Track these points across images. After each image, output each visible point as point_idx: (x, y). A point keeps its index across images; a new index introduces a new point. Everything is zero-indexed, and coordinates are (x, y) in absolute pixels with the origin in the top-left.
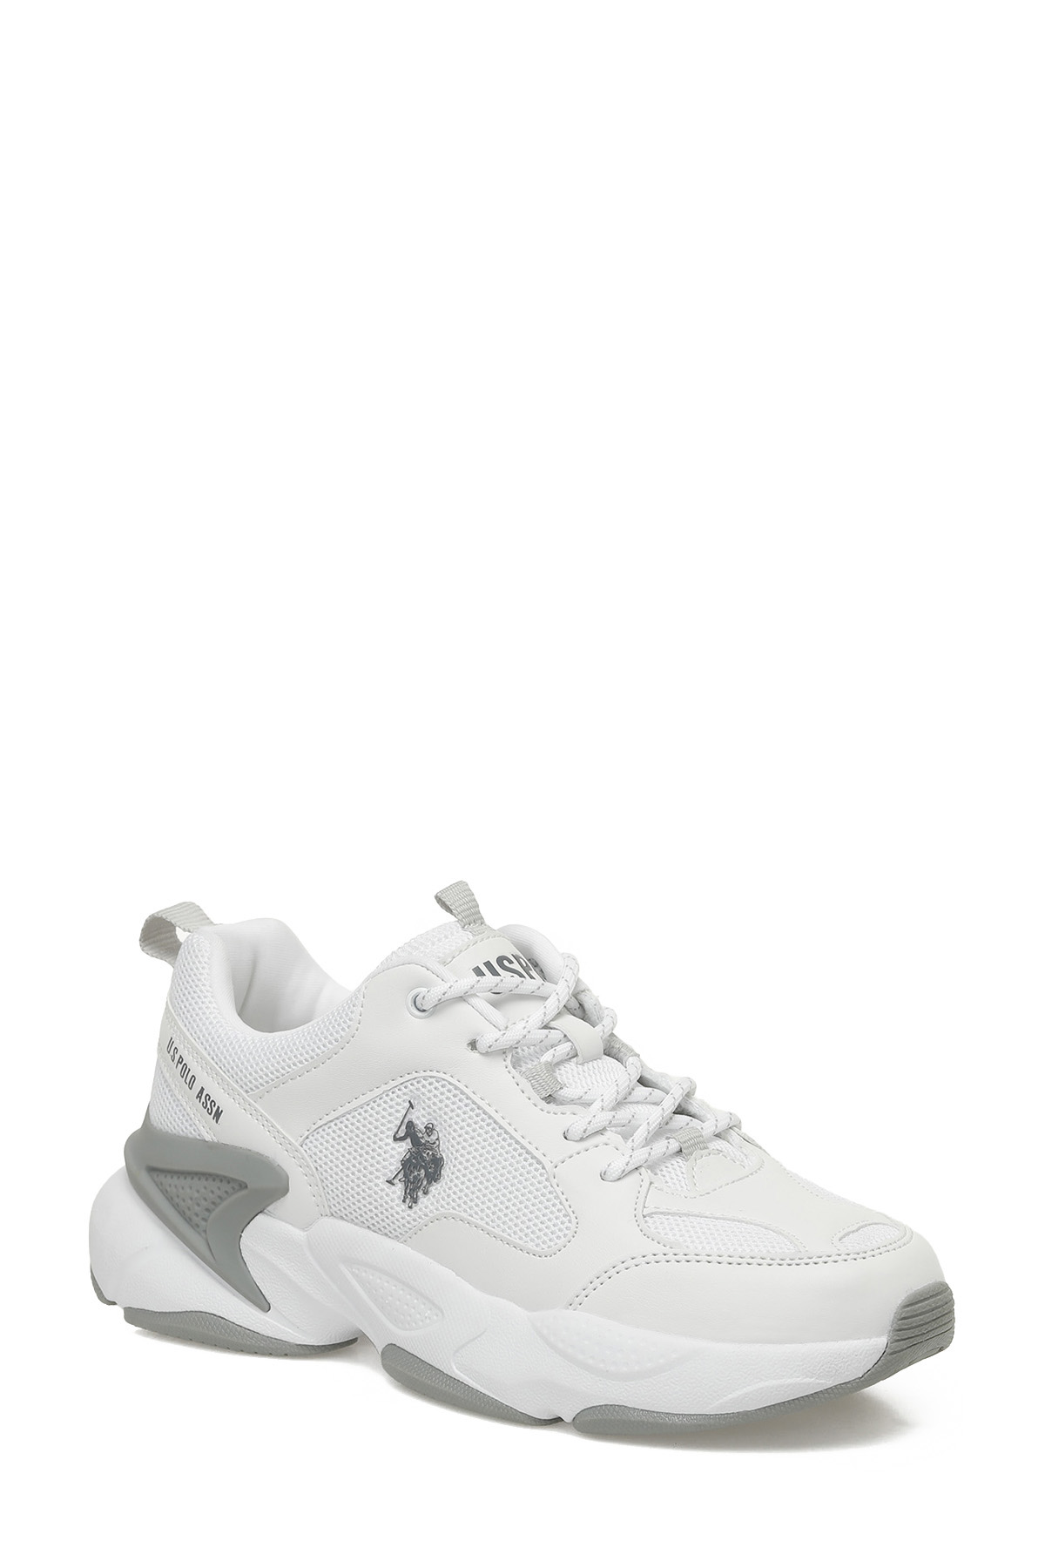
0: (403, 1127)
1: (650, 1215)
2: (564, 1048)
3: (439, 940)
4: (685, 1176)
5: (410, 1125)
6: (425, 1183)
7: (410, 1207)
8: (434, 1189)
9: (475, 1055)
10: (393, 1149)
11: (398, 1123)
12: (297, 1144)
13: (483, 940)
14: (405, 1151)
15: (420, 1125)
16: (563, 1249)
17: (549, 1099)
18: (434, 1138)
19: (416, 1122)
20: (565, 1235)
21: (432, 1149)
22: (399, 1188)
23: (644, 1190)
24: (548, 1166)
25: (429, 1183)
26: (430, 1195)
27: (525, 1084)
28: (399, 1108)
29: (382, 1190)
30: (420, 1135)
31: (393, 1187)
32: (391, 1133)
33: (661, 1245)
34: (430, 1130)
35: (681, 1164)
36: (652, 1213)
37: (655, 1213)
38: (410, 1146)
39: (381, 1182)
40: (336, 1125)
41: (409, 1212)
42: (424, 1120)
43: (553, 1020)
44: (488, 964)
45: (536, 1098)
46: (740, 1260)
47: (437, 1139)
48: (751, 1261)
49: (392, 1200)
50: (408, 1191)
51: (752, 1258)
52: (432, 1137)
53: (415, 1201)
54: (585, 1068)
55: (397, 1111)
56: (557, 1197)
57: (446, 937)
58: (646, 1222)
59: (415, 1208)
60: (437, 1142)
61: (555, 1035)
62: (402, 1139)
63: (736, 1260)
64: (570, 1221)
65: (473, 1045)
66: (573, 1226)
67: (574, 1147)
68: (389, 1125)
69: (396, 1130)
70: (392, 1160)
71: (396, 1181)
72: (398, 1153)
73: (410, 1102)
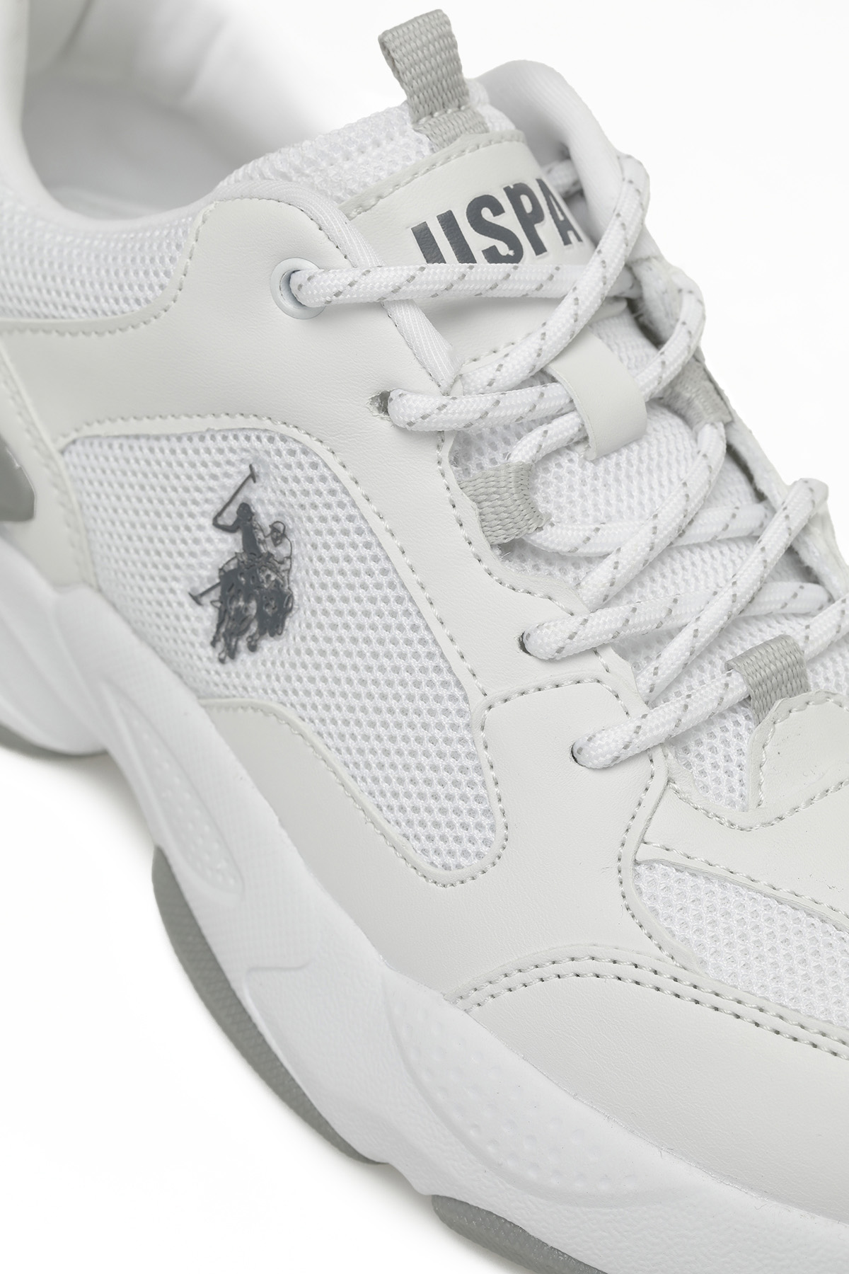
0: (233, 508)
1: (650, 864)
2: (564, 427)
3: (362, 151)
4: (744, 761)
5: (246, 513)
6: (254, 628)
7: (222, 661)
8: (268, 646)
9: (381, 424)
10: (209, 540)
11: (227, 496)
12: (53, 449)
13: (448, 159)
14: (229, 552)
15: (265, 516)
16: (470, 882)
17: (510, 548)
18: (283, 551)
19: (258, 509)
20: (479, 855)
21: (277, 572)
22: (207, 616)
23: (650, 799)
24: (477, 701)
25: (262, 631)
26: (258, 656)
27: (468, 509)
28: (231, 470)
29: (180, 604)
30: (261, 536)
31: (199, 609)
32: (212, 509)
33: (652, 943)
34: (279, 534)
35: (742, 730)
36: (655, 861)
37: (661, 862)
38: (238, 549)
39: (181, 588)
40: (121, 447)
41: (218, 666)
42: (272, 510)
43: (556, 358)
44: (448, 221)
45: (482, 543)
46: (799, 1032)
47: (289, 557)
48: (819, 1039)
49: (194, 632)
50: (223, 630)
51: (824, 1035)
52: (280, 548)
53: (232, 653)
54: (601, 467)
55: (227, 475)
56: (478, 769)
57: (377, 144)
58: (638, 875)
59: (230, 665)
60: (288, 562)
61: (553, 395)
62: (226, 529)
63: (789, 1028)
64: (493, 828)
65: (383, 401)
66: (496, 839)
67: (532, 671)
68: (210, 495)
69: (220, 507)
70: (205, 559)
71: (205, 600)
72: (218, 551)
73: (251, 467)
